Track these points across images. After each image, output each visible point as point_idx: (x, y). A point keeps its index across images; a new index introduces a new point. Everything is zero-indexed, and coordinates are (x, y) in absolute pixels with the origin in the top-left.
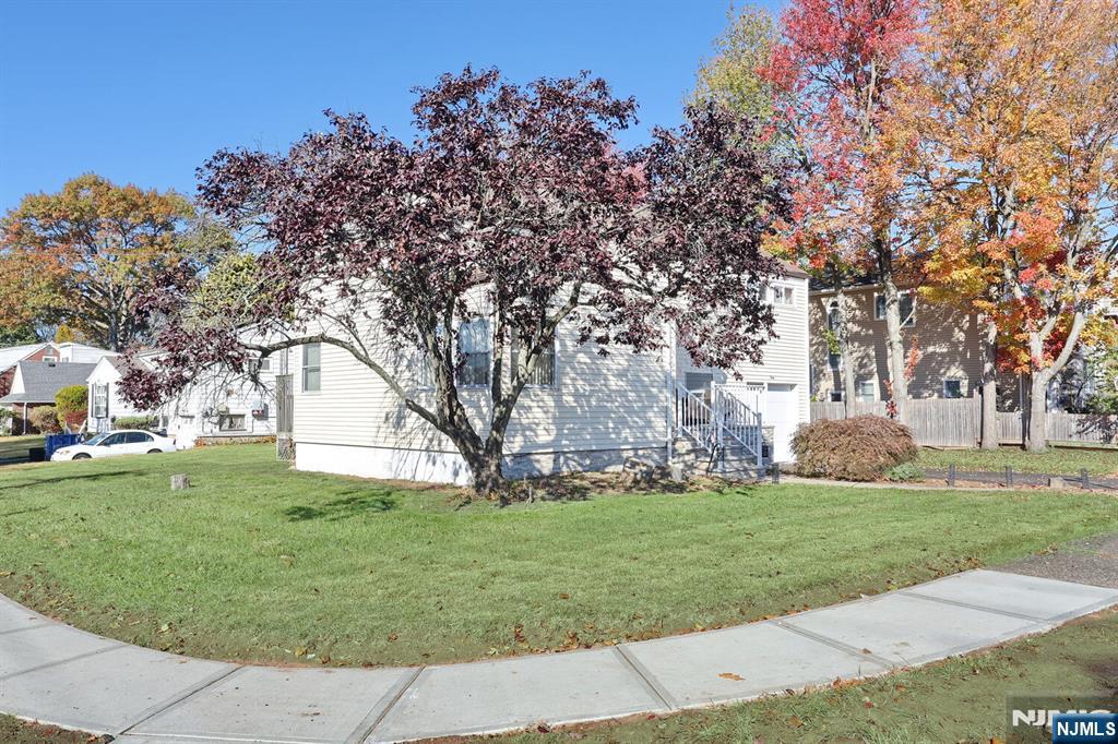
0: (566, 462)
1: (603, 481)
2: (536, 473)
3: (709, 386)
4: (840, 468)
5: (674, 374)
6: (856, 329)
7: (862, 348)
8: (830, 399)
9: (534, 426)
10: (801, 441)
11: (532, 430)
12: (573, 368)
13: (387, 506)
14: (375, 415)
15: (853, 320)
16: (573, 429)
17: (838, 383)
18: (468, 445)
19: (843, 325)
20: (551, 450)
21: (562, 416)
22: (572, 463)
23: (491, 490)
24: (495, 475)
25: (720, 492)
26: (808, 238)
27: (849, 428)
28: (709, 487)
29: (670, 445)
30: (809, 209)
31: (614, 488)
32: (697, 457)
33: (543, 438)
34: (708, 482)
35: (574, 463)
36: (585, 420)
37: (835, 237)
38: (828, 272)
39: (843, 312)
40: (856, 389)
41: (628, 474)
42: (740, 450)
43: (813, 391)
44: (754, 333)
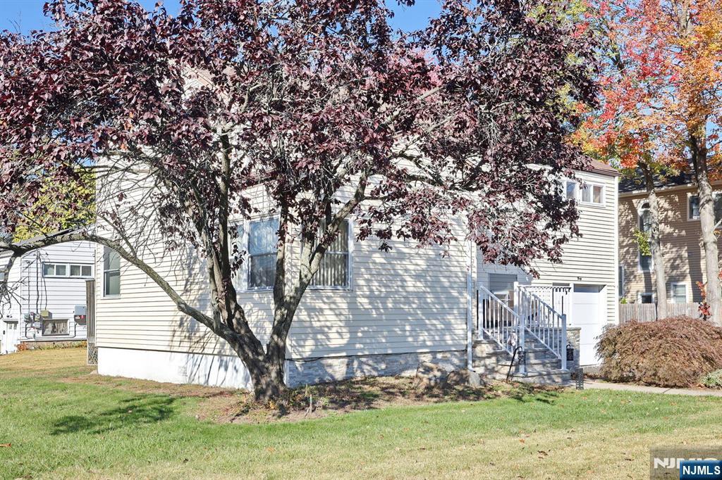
0: (360, 367)
1: (393, 387)
2: (327, 378)
3: (513, 287)
4: (650, 373)
5: (475, 275)
6: (668, 230)
7: (674, 250)
8: (640, 301)
9: (326, 329)
10: (608, 343)
11: (323, 333)
12: (368, 269)
13: (164, 414)
14: (171, 318)
15: (665, 221)
16: (368, 331)
17: (649, 285)
18: (247, 350)
19: (654, 225)
20: (344, 354)
21: (356, 320)
22: (366, 368)
23: (271, 398)
24: (275, 382)
25: (519, 399)
26: (620, 138)
27: (660, 330)
28: (508, 393)
29: (469, 349)
30: (621, 108)
31: (403, 396)
32: (498, 361)
33: (336, 341)
34: (508, 387)
35: (369, 368)
36: (380, 323)
37: (647, 136)
38: (641, 174)
39: (655, 212)
40: (668, 290)
41: (421, 379)
42: (544, 354)
43: (622, 292)
44: (555, 229)
